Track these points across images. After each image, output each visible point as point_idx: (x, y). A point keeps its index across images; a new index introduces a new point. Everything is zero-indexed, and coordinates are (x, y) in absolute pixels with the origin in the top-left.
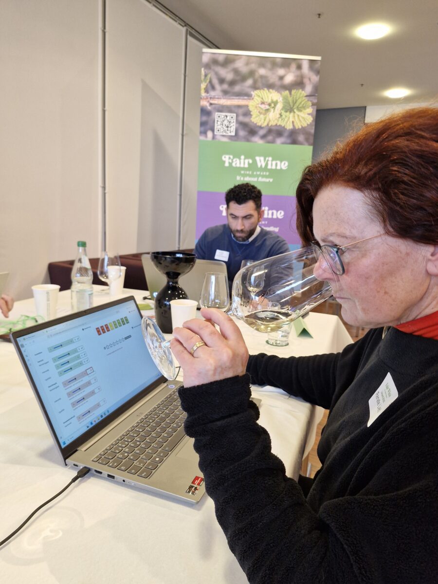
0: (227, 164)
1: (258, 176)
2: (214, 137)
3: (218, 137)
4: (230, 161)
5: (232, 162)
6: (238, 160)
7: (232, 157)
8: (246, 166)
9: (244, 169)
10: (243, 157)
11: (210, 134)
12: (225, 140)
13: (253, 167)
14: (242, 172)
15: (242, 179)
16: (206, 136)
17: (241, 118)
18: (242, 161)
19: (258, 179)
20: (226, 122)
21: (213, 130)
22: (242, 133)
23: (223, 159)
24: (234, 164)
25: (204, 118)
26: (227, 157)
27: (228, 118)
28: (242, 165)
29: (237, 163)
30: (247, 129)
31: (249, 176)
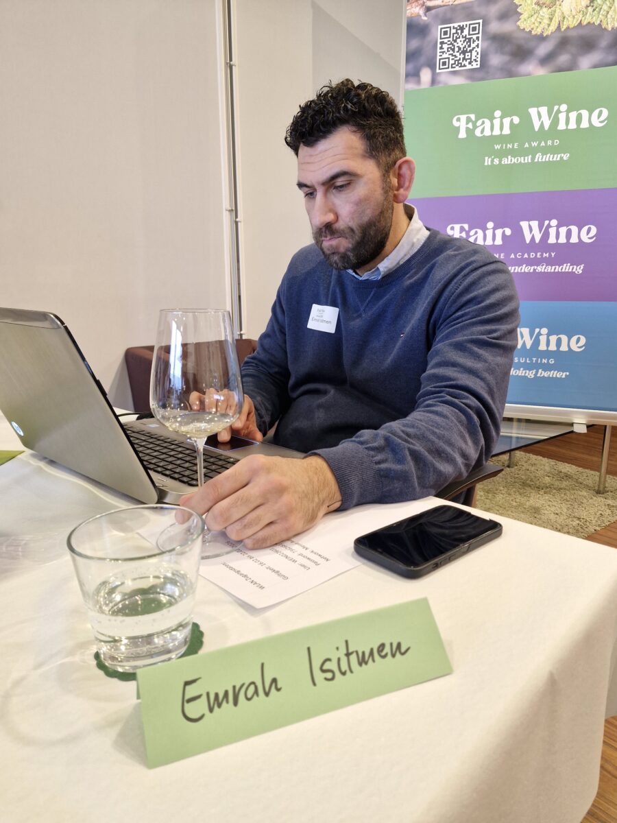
0: (462, 135)
1: (533, 152)
2: (434, 82)
3: (443, 78)
4: (470, 126)
5: (475, 127)
6: (487, 122)
7: (473, 116)
8: (507, 131)
9: (501, 139)
10: (497, 113)
11: (426, 75)
12: (458, 81)
13: (523, 131)
14: (497, 147)
15: (496, 161)
16: (419, 82)
17: (495, 27)
18: (497, 122)
19: (533, 159)
20: (460, 43)
21: (432, 66)
22: (496, 60)
23: (456, 124)
24: (478, 133)
25: (415, 43)
26: (463, 118)
27: (466, 32)
28: (497, 132)
29: (485, 128)
30: (508, 48)
31: (513, 153)
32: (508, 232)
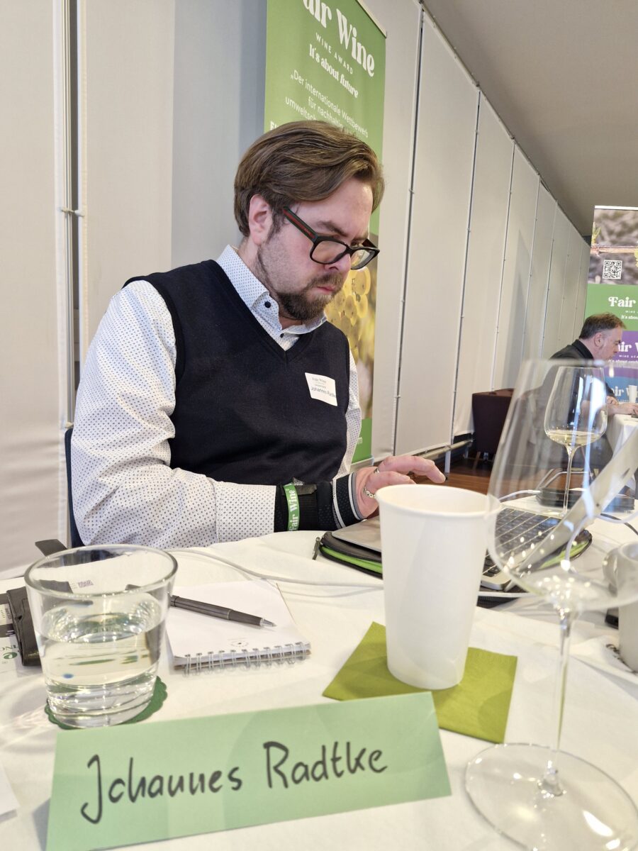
0: (612, 305)
2: (601, 281)
3: (605, 281)
4: (616, 302)
5: (618, 302)
6: (623, 301)
7: (617, 298)
8: (631, 306)
9: (628, 308)
10: (627, 298)
11: (598, 279)
12: (611, 283)
14: (627, 312)
15: (626, 317)
16: (595, 281)
17: (627, 264)
18: (627, 302)
20: (613, 268)
21: (601, 275)
22: (627, 277)
23: (610, 300)
24: (619, 305)
25: (593, 265)
26: (613, 298)
27: (615, 265)
28: (627, 306)
29: (622, 304)
30: (632, 274)
31: (633, 315)
32: (630, 347)
